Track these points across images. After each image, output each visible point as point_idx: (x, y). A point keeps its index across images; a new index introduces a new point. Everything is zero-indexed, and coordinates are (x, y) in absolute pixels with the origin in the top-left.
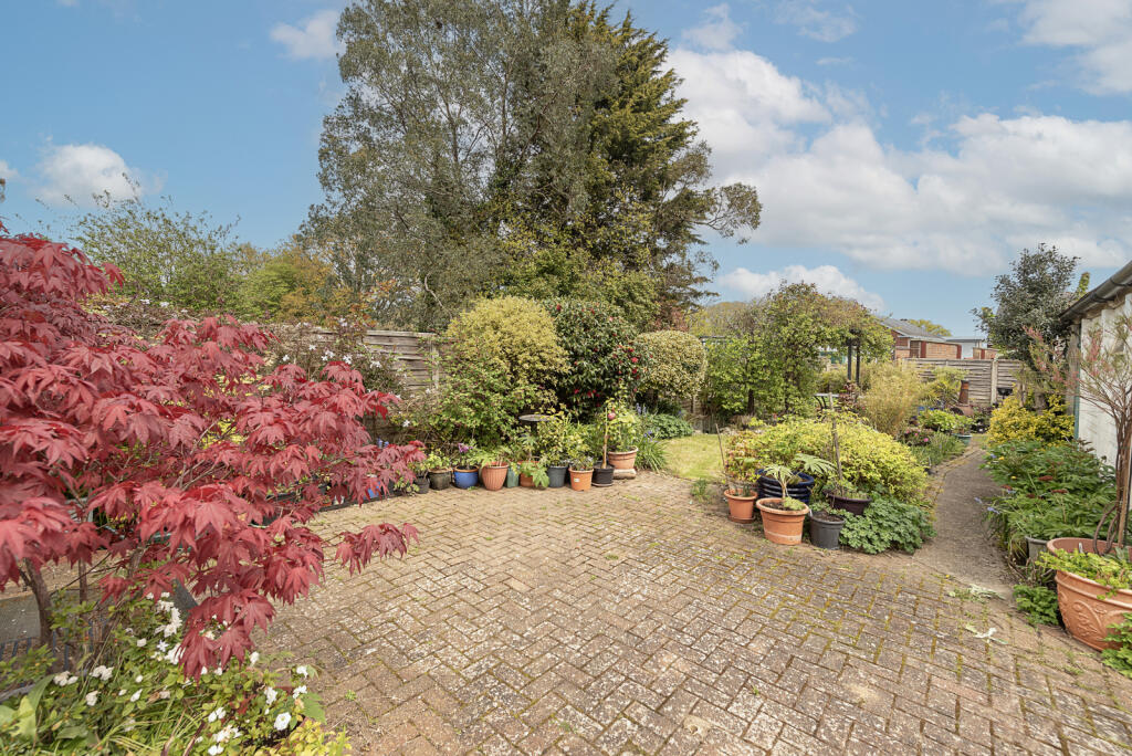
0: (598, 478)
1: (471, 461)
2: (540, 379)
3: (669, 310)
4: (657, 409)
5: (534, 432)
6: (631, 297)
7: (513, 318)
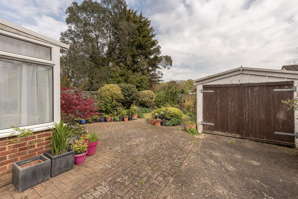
0: (129, 119)
1: (104, 117)
2: (118, 101)
3: (152, 85)
4: (145, 107)
5: (117, 111)
6: (142, 82)
7: (112, 88)
